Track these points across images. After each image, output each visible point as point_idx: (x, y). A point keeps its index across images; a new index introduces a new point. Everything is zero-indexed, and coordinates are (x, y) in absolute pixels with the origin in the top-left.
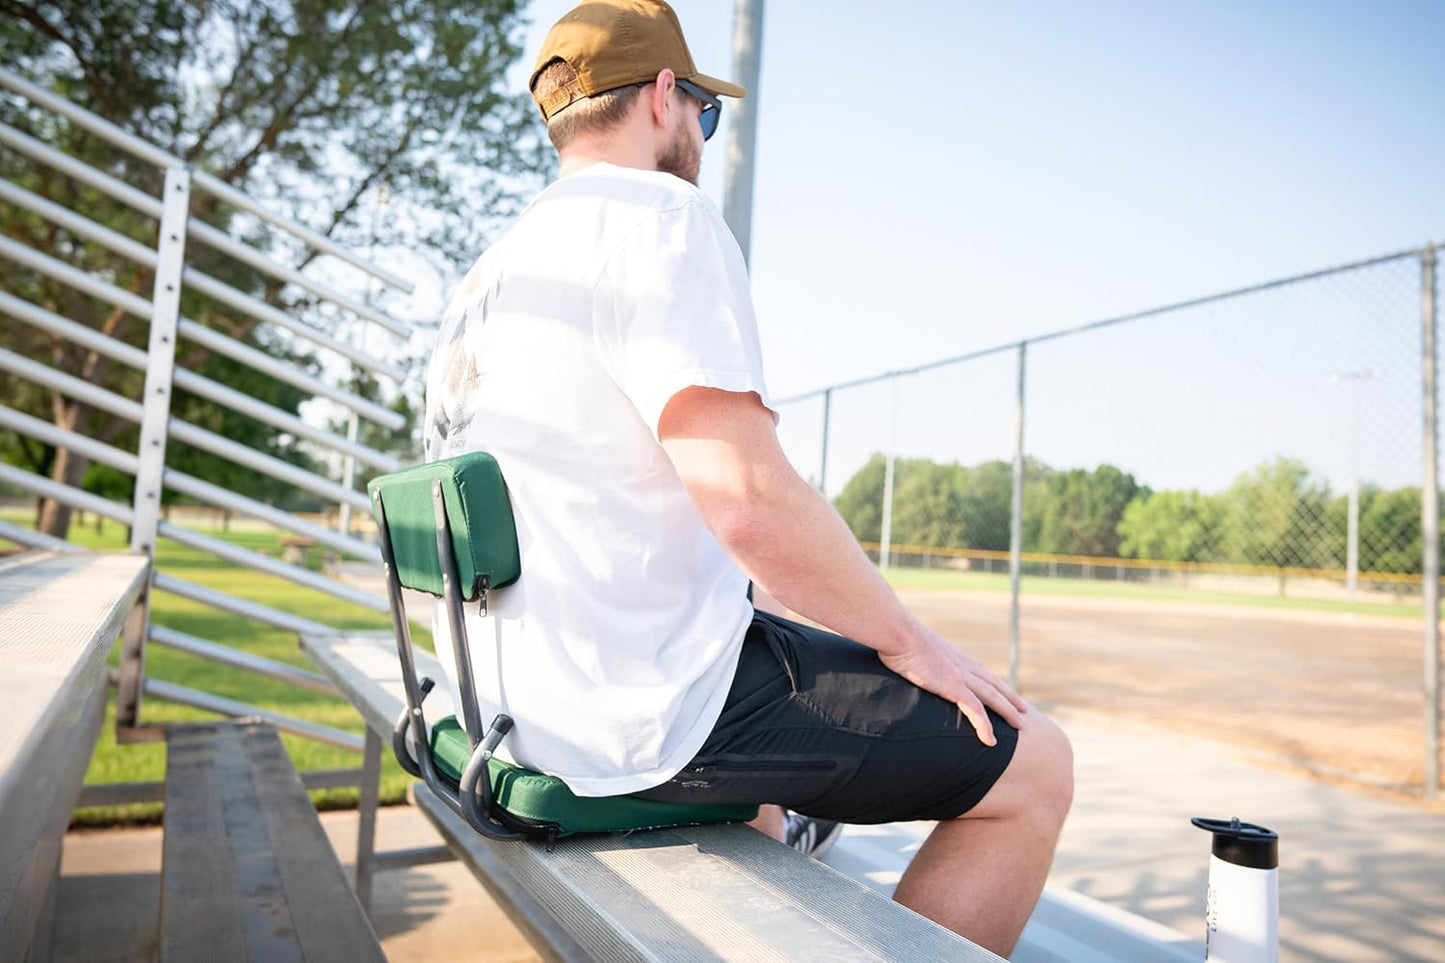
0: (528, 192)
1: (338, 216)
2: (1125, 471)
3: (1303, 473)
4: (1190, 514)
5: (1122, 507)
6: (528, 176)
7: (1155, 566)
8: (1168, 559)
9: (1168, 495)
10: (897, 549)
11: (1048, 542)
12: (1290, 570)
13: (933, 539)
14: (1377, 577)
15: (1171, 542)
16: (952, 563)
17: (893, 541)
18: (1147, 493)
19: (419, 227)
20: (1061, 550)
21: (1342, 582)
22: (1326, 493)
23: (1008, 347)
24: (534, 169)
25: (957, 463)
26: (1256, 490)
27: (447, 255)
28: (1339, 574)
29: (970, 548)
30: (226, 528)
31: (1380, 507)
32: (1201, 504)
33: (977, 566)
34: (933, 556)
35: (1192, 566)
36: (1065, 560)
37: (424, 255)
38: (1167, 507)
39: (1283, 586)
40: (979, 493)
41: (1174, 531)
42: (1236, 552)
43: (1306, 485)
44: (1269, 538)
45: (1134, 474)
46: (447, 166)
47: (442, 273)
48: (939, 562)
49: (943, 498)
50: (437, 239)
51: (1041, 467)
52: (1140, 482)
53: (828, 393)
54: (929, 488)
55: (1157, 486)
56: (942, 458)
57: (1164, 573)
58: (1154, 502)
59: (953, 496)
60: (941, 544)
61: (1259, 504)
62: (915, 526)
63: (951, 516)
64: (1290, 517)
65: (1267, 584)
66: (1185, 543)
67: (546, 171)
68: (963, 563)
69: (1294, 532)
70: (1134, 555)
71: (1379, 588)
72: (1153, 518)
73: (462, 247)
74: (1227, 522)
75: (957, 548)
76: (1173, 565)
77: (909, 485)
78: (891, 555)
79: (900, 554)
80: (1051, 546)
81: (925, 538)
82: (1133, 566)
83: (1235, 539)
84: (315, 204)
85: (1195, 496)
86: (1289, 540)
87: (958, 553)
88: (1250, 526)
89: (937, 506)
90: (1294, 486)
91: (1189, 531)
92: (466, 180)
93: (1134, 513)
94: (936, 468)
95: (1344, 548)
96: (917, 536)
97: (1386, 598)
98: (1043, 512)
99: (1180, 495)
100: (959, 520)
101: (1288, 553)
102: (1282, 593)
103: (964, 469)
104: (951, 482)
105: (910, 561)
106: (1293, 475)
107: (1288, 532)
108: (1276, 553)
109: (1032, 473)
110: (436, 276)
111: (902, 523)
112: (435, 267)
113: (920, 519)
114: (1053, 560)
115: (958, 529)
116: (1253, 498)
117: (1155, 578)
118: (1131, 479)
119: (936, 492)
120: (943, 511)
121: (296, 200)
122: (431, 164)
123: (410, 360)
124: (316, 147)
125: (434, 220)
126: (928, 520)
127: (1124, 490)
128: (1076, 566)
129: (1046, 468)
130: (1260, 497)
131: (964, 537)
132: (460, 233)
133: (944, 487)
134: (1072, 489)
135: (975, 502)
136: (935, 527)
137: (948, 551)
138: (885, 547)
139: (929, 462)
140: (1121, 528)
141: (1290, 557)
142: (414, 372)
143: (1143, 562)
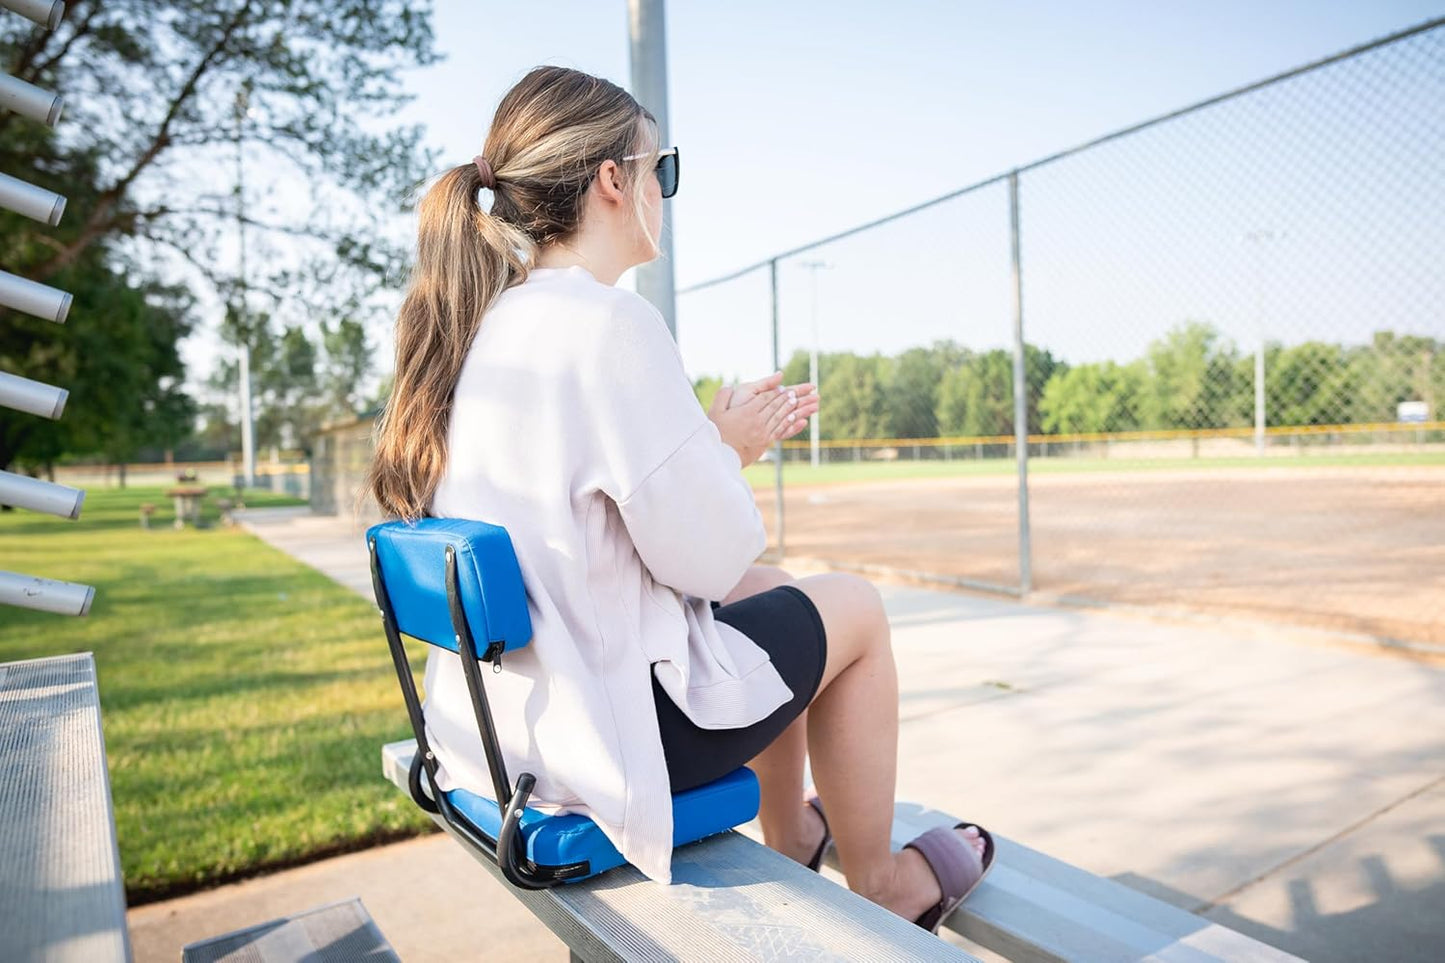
0: (399, 67)
1: (176, 110)
2: (1041, 348)
3: (1211, 337)
4: (1107, 386)
5: (1042, 383)
6: (396, 49)
7: (1076, 438)
8: (1089, 431)
9: (1084, 369)
10: (826, 445)
11: (972, 425)
12: (1201, 432)
13: (861, 431)
14: (1282, 431)
15: (1090, 415)
16: (880, 454)
17: (822, 438)
18: (1064, 369)
19: (272, 117)
20: (985, 431)
21: (1249, 440)
22: (1234, 353)
23: (1001, 178)
24: (403, 42)
25: (878, 354)
26: (1169, 357)
27: (311, 146)
28: (1245, 432)
29: (897, 438)
30: (123, 484)
31: (1283, 364)
32: (1115, 375)
33: (905, 454)
34: (862, 449)
35: (1110, 437)
36: (989, 440)
37: (282, 149)
38: (1084, 381)
39: (1196, 448)
40: (903, 383)
41: (1091, 405)
42: (1151, 419)
43: (1215, 347)
44: (1182, 402)
45: (1051, 352)
46: (297, 44)
47: (309, 170)
48: (867, 455)
49: (868, 390)
50: (300, 127)
51: (961, 351)
52: (1057, 358)
53: (773, 262)
54: (854, 381)
55: (1074, 360)
56: (864, 350)
57: (1083, 446)
58: (1072, 376)
59: (877, 388)
60: (868, 436)
61: (1172, 371)
62: (842, 420)
63: (876, 409)
64: (1201, 381)
65: (1180, 447)
66: (1103, 414)
67: (417, 45)
68: (891, 453)
69: (1206, 395)
70: (1055, 430)
71: (1284, 441)
72: (1069, 394)
73: (328, 135)
74: (1141, 390)
75: (885, 438)
76: (1093, 437)
77: (834, 380)
78: (821, 452)
79: (830, 449)
80: (977, 429)
81: (853, 431)
82: (1055, 441)
83: (1149, 406)
84: (147, 99)
85: (1112, 365)
86: (1201, 404)
87: (888, 443)
88: (1165, 392)
89: (863, 398)
90: (1204, 349)
91: (1107, 403)
92: (324, 58)
93: (1053, 389)
94: (859, 360)
95: (1253, 407)
96: (844, 430)
97: (1292, 451)
98: (967, 395)
99: (1095, 368)
100: (886, 411)
101: (1200, 418)
102: (1196, 456)
103: (887, 359)
104: (874, 374)
105: (838, 455)
106: (1202, 338)
107: (1200, 396)
108: (1189, 418)
109: (954, 357)
110: (301, 173)
111: (829, 418)
112: (300, 164)
113: (847, 413)
114: (979, 442)
115: (885, 419)
116: (1166, 366)
117: (1076, 452)
118: (1048, 355)
119: (861, 385)
120: (869, 403)
121: (123, 95)
122: (278, 41)
123: (285, 274)
124: (140, 30)
125: (288, 107)
126: (855, 414)
127: (1042, 368)
128: (1002, 445)
129: (967, 351)
130: (1172, 364)
131: (889, 428)
132: (324, 118)
133: (868, 380)
134: (993, 371)
135: (898, 391)
136: (863, 418)
137: (876, 442)
138: (815, 444)
139: (852, 355)
140: (1043, 405)
141: (1203, 421)
142: (293, 289)
143: (1065, 437)
